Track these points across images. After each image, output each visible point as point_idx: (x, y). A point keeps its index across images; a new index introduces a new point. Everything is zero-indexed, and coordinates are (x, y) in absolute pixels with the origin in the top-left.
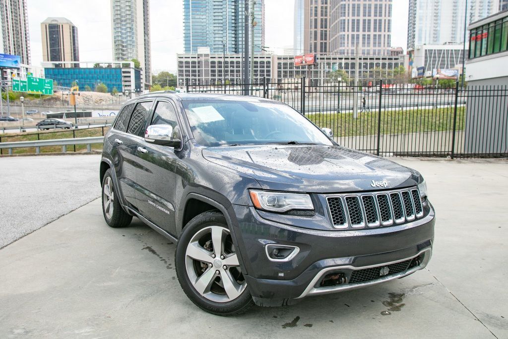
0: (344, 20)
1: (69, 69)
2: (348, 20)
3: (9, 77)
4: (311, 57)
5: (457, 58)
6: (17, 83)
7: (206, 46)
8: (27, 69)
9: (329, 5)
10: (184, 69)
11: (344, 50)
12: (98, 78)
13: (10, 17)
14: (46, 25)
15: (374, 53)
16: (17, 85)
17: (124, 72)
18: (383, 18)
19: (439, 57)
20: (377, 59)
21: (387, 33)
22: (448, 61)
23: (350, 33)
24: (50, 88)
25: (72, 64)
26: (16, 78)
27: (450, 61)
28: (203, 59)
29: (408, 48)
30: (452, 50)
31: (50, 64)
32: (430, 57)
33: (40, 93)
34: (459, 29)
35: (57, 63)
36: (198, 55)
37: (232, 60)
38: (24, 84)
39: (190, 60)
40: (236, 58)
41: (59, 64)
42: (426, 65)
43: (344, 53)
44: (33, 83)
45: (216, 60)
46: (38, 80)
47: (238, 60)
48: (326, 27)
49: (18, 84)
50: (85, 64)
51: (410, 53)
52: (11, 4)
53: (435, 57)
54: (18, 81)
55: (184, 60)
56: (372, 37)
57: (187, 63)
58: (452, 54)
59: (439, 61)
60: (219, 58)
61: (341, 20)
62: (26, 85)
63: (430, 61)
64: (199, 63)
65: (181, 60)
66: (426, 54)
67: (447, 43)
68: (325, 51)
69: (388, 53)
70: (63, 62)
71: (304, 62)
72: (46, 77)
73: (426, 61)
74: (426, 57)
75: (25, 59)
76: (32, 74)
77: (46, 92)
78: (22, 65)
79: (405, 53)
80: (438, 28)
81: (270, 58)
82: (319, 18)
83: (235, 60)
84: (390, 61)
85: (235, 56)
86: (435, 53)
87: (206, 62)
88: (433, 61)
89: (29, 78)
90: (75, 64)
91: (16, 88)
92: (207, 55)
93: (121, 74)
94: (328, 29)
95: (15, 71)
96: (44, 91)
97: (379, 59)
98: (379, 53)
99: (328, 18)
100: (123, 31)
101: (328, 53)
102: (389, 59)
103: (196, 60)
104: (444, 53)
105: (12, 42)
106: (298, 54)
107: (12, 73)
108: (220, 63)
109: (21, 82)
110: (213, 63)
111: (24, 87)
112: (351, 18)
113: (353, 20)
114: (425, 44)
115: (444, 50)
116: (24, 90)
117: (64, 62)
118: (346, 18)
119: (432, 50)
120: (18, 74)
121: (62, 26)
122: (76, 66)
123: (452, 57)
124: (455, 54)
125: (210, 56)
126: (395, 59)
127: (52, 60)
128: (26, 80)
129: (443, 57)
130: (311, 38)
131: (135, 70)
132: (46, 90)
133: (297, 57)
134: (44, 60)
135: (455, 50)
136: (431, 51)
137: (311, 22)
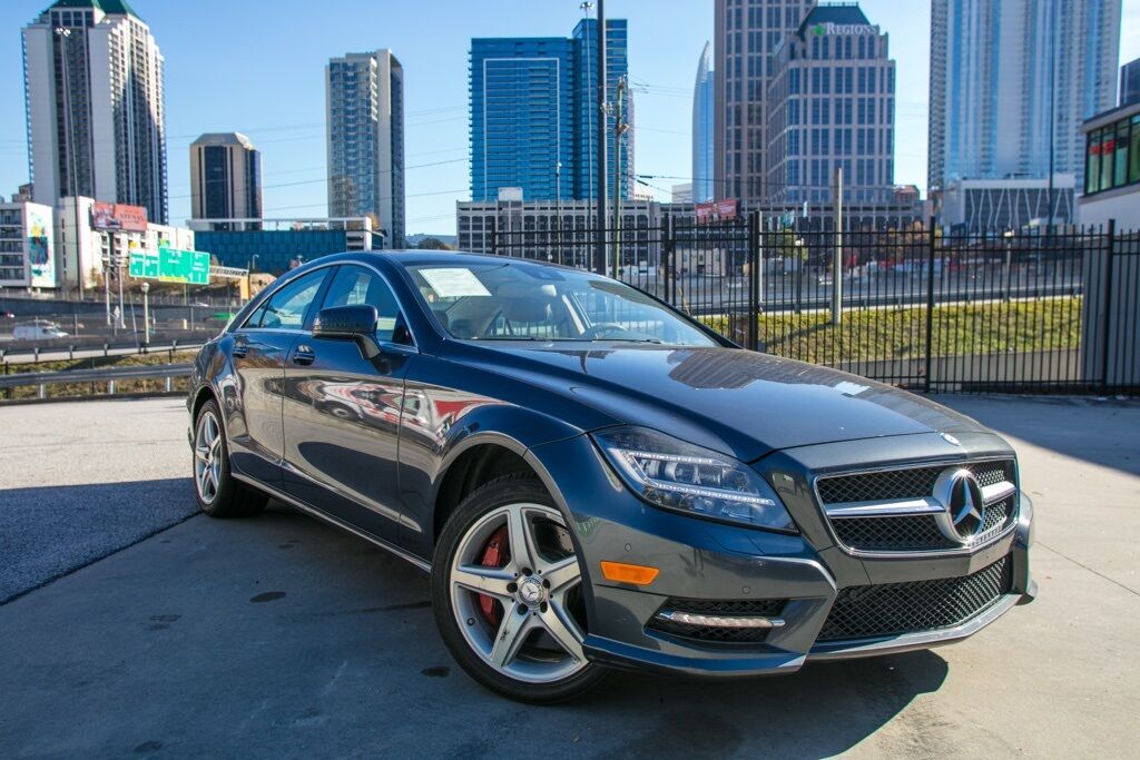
0: (797, 131)
1: (241, 233)
2: (805, 131)
3: (124, 249)
4: (730, 205)
5: (1033, 206)
6: (139, 260)
7: (516, 185)
8: (160, 234)
9: (764, 103)
10: (471, 232)
11: (796, 192)
12: (299, 252)
13: (131, 134)
14: (200, 149)
15: (860, 197)
16: (139, 265)
17: (351, 239)
18: (876, 126)
19: (996, 205)
20: (865, 209)
21: (885, 157)
22: (1013, 212)
23: (810, 157)
24: (203, 270)
25: (247, 224)
26: (137, 250)
27: (1019, 212)
28: (509, 211)
29: (929, 187)
30: (1022, 191)
31: (205, 224)
32: (977, 205)
33: (183, 280)
34: (1035, 146)
35: (219, 221)
36: (500, 203)
37: (568, 212)
38: (153, 262)
39: (483, 214)
40: (577, 208)
41: (224, 224)
42: (967, 219)
43: (797, 198)
44: (171, 261)
45: (536, 214)
46: (180, 255)
47: (580, 212)
48: (759, 147)
49: (141, 263)
50: (274, 224)
51: (933, 196)
52: (135, 110)
53: (986, 204)
54: (141, 257)
55: (471, 214)
56: (854, 165)
57: (476, 219)
58: (1022, 197)
59: (995, 212)
60: (542, 208)
61: (791, 131)
62: (156, 265)
63: (977, 212)
64: (500, 218)
65: (465, 213)
66: (968, 199)
67: (1012, 176)
68: (759, 193)
69: (887, 197)
70: (230, 220)
71: (715, 216)
72: (197, 249)
73: (968, 213)
74: (968, 205)
75: (157, 216)
76: (168, 242)
77: (195, 279)
78: (151, 226)
79: (923, 196)
80: (993, 146)
81: (645, 208)
82: (745, 127)
83: (574, 213)
84: (893, 213)
85: (574, 204)
86: (986, 196)
87: (516, 216)
88: (983, 212)
89: (162, 251)
90: (254, 224)
91: (137, 271)
92: (516, 204)
93: (344, 243)
94: (763, 151)
95: (136, 238)
96: (191, 275)
97: (870, 209)
98: (869, 197)
99: (764, 127)
100: (351, 159)
101: (764, 198)
102: (891, 209)
103: (496, 214)
104: (1005, 197)
105: (133, 183)
106: (702, 200)
107: (130, 241)
108: (543, 219)
109: (147, 257)
110: (529, 219)
111: (153, 267)
112: (810, 127)
113: (815, 132)
114: (965, 179)
115: (1006, 191)
116: (151, 273)
117: (234, 220)
118: (801, 127)
119: (980, 191)
120: (143, 244)
121: (231, 149)
122: (256, 226)
123: (1022, 205)
124: (1030, 198)
125: (523, 206)
126: (904, 209)
127: (208, 217)
128: (156, 253)
129: (1005, 204)
130: (728, 167)
131: (373, 235)
132: (196, 273)
133: (701, 206)
134: (194, 216)
135: (1030, 191)
136: (977, 192)
137: (728, 135)
